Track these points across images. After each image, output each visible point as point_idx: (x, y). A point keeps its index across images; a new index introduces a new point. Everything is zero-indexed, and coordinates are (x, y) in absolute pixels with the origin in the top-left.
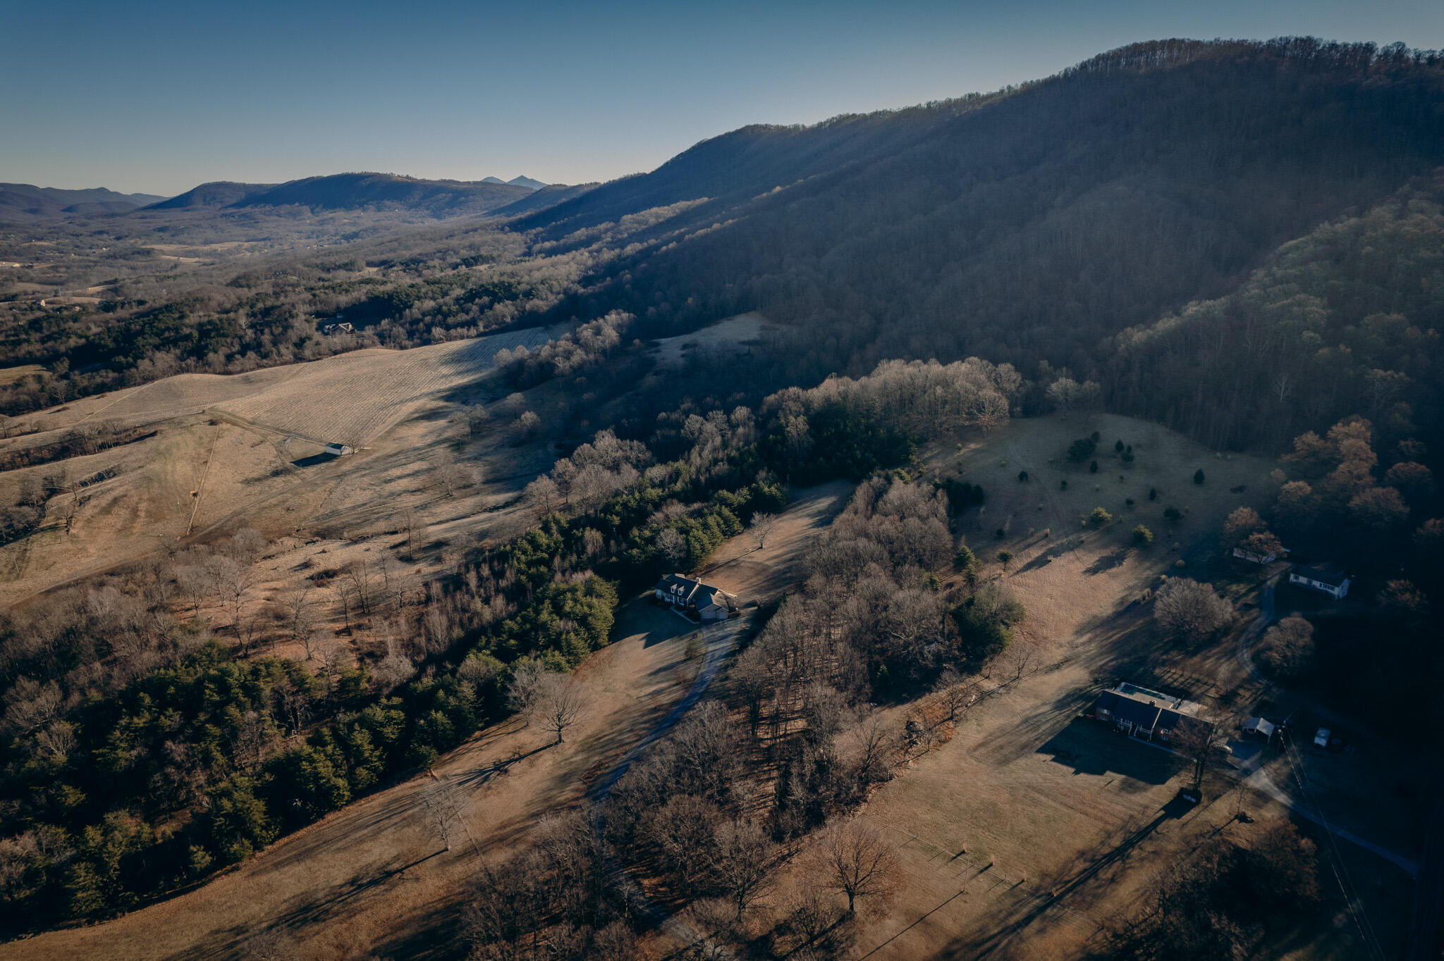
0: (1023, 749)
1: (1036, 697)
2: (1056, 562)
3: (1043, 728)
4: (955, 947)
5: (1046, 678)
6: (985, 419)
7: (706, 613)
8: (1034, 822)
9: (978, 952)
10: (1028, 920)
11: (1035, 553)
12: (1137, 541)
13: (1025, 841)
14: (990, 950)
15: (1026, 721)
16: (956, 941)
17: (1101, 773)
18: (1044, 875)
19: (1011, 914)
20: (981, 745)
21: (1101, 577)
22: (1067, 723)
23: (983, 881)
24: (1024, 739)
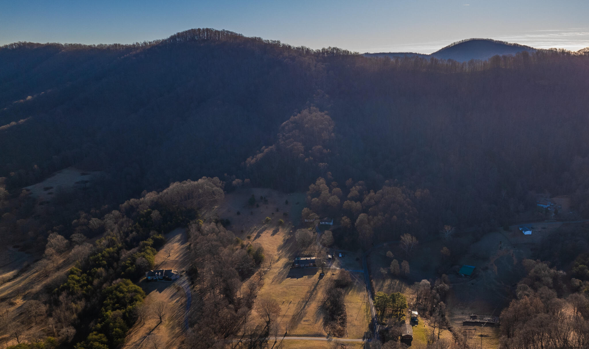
0: (283, 279)
1: (278, 268)
2: (262, 235)
3: (284, 273)
4: (294, 317)
5: (278, 263)
6: (216, 197)
7: (173, 278)
8: (294, 291)
9: (299, 315)
10: (305, 306)
11: (255, 234)
12: (280, 223)
13: (295, 294)
14: (301, 313)
15: (279, 273)
16: (293, 316)
17: (302, 277)
18: (303, 298)
19: (300, 307)
20: (272, 282)
21: (276, 236)
22: (289, 270)
23: (292, 305)
24: (282, 277)
